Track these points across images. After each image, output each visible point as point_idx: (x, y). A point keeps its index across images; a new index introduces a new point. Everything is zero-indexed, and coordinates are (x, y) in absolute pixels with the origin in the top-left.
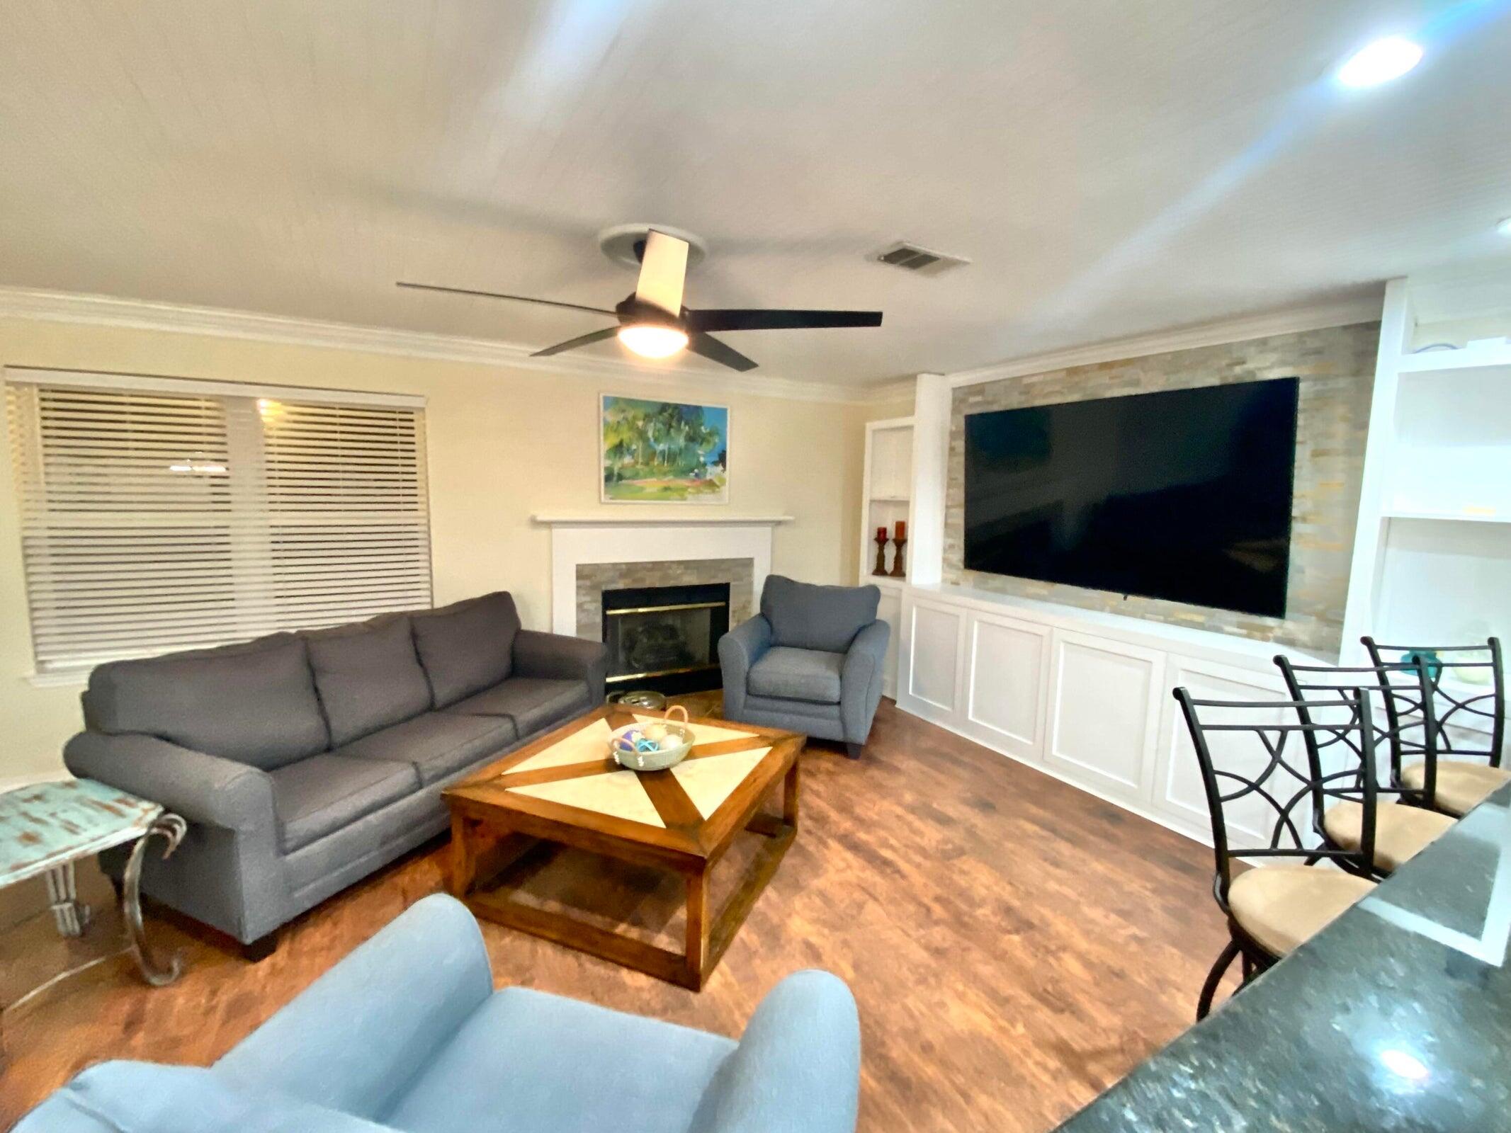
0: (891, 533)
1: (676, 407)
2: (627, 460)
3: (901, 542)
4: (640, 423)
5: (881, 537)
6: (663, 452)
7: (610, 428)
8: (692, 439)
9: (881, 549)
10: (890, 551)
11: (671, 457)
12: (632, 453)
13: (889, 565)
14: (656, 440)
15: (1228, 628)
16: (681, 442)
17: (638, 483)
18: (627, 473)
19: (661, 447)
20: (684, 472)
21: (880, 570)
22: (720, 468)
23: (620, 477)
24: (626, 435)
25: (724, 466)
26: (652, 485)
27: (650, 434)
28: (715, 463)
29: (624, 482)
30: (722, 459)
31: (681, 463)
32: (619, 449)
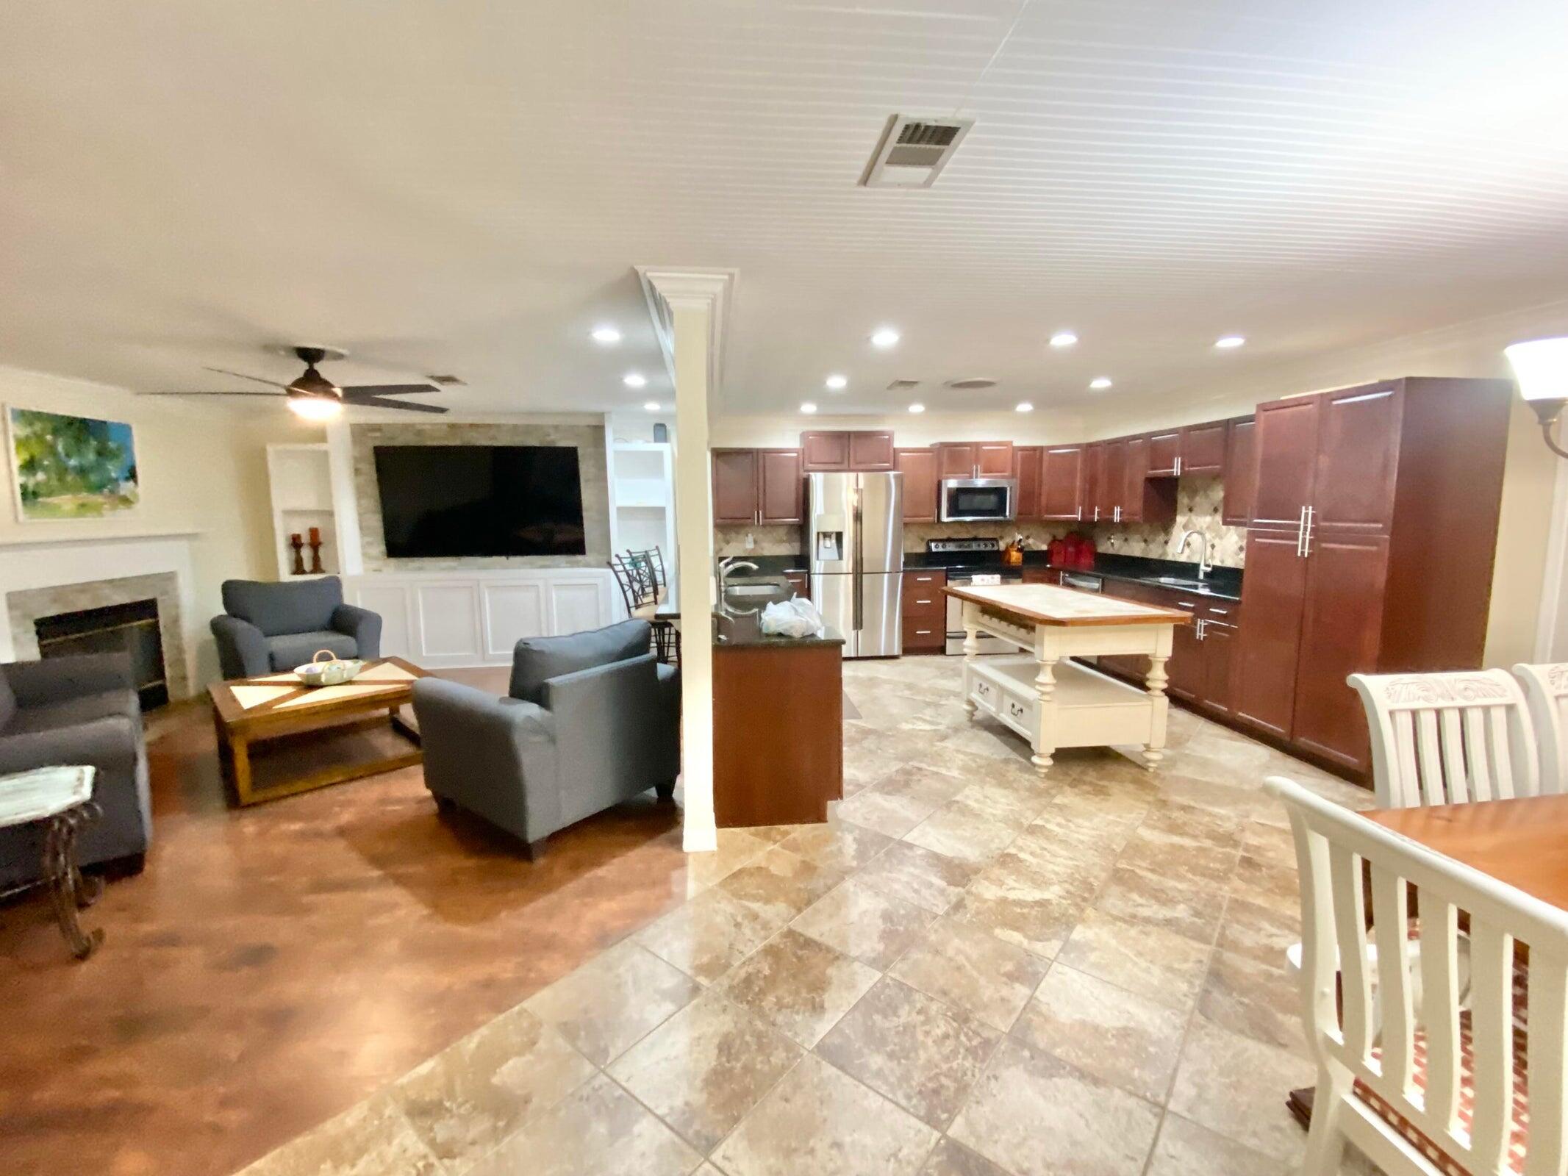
0: (305, 539)
1: (83, 421)
2: (41, 476)
3: (315, 545)
4: (49, 437)
5: (296, 543)
6: (75, 467)
7: (22, 443)
8: (102, 453)
9: (298, 552)
10: (306, 553)
11: (82, 471)
12: (45, 469)
13: (307, 565)
14: (68, 455)
15: (563, 565)
16: (91, 456)
17: (54, 500)
18: (43, 490)
19: (73, 462)
20: (98, 488)
21: (299, 569)
22: (131, 484)
23: (35, 494)
24: (37, 450)
25: (136, 482)
26: (66, 501)
27: (60, 448)
28: (127, 479)
29: (40, 499)
30: (132, 475)
31: (93, 478)
32: (30, 466)
